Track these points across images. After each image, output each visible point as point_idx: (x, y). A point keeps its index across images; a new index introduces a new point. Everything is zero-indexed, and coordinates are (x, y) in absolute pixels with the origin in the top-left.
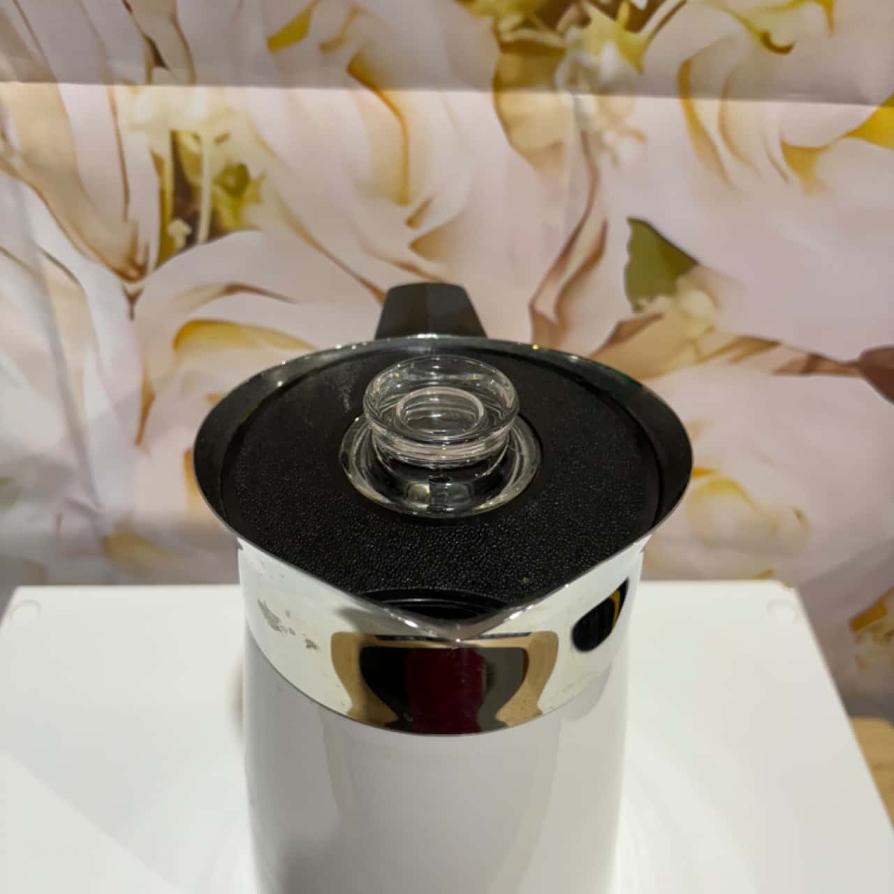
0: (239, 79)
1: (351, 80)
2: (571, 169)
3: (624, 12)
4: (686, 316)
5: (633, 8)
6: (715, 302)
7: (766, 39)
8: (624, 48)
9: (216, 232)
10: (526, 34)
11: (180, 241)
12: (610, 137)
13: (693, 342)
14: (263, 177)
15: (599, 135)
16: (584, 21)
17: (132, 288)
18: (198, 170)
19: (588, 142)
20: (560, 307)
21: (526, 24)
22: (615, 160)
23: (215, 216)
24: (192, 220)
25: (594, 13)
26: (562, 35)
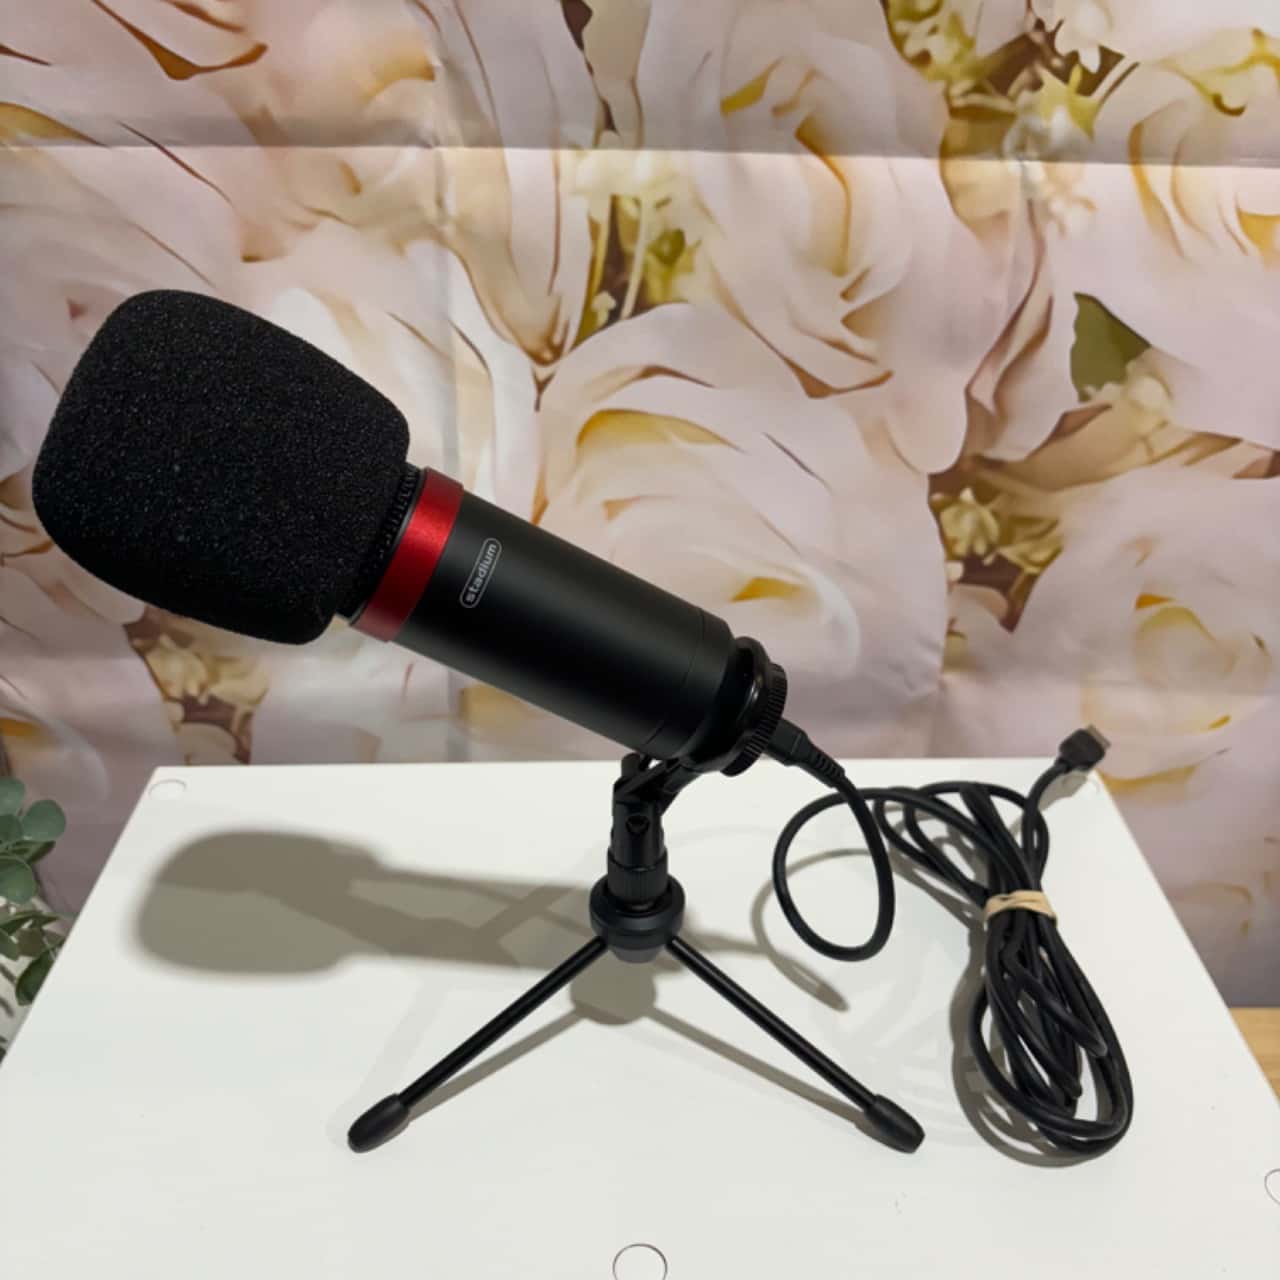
0: (685, 144)
1: (799, 145)
2: (1016, 241)
3: (1076, 76)
4: (1137, 407)
5: (1085, 72)
6: (1169, 393)
7: (1217, 101)
8: (1075, 112)
9: (642, 306)
10: (976, 99)
11: (603, 317)
12: (1057, 206)
13: (1144, 439)
14: (699, 243)
15: (1046, 204)
16: (1036, 85)
17: (543, 372)
18: (634, 237)
19: (1034, 211)
20: (998, 397)
21: (978, 89)
22: (1062, 230)
23: (643, 286)
24: (619, 294)
25: (1046, 76)
26: (1013, 99)
